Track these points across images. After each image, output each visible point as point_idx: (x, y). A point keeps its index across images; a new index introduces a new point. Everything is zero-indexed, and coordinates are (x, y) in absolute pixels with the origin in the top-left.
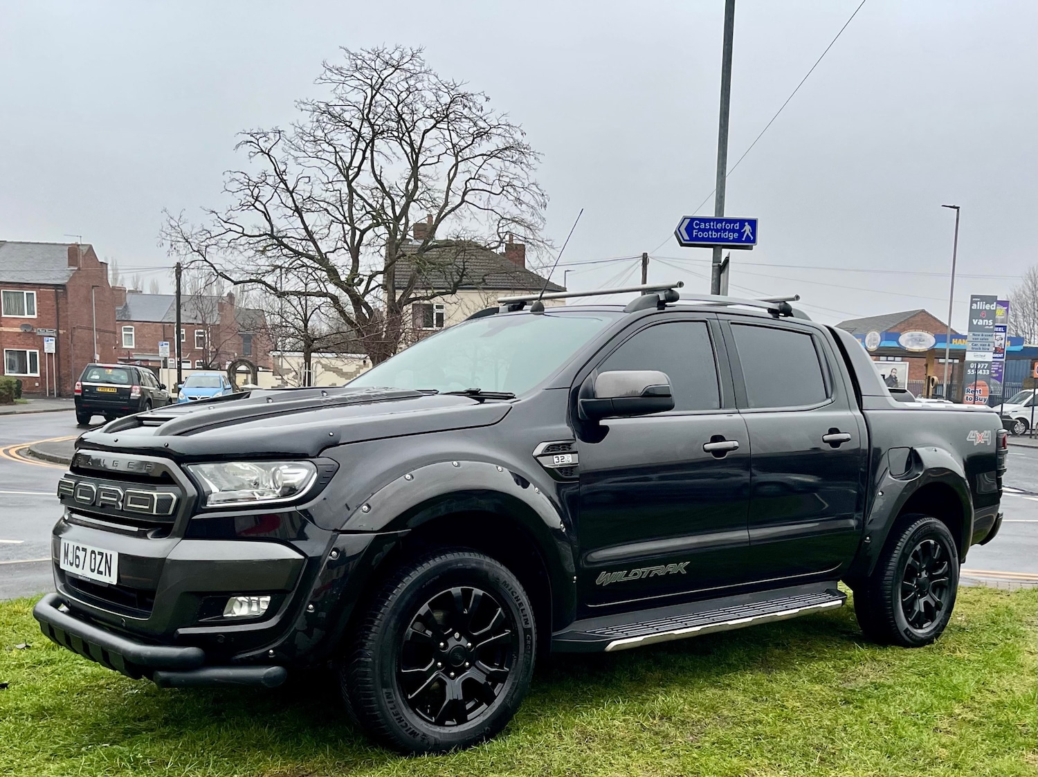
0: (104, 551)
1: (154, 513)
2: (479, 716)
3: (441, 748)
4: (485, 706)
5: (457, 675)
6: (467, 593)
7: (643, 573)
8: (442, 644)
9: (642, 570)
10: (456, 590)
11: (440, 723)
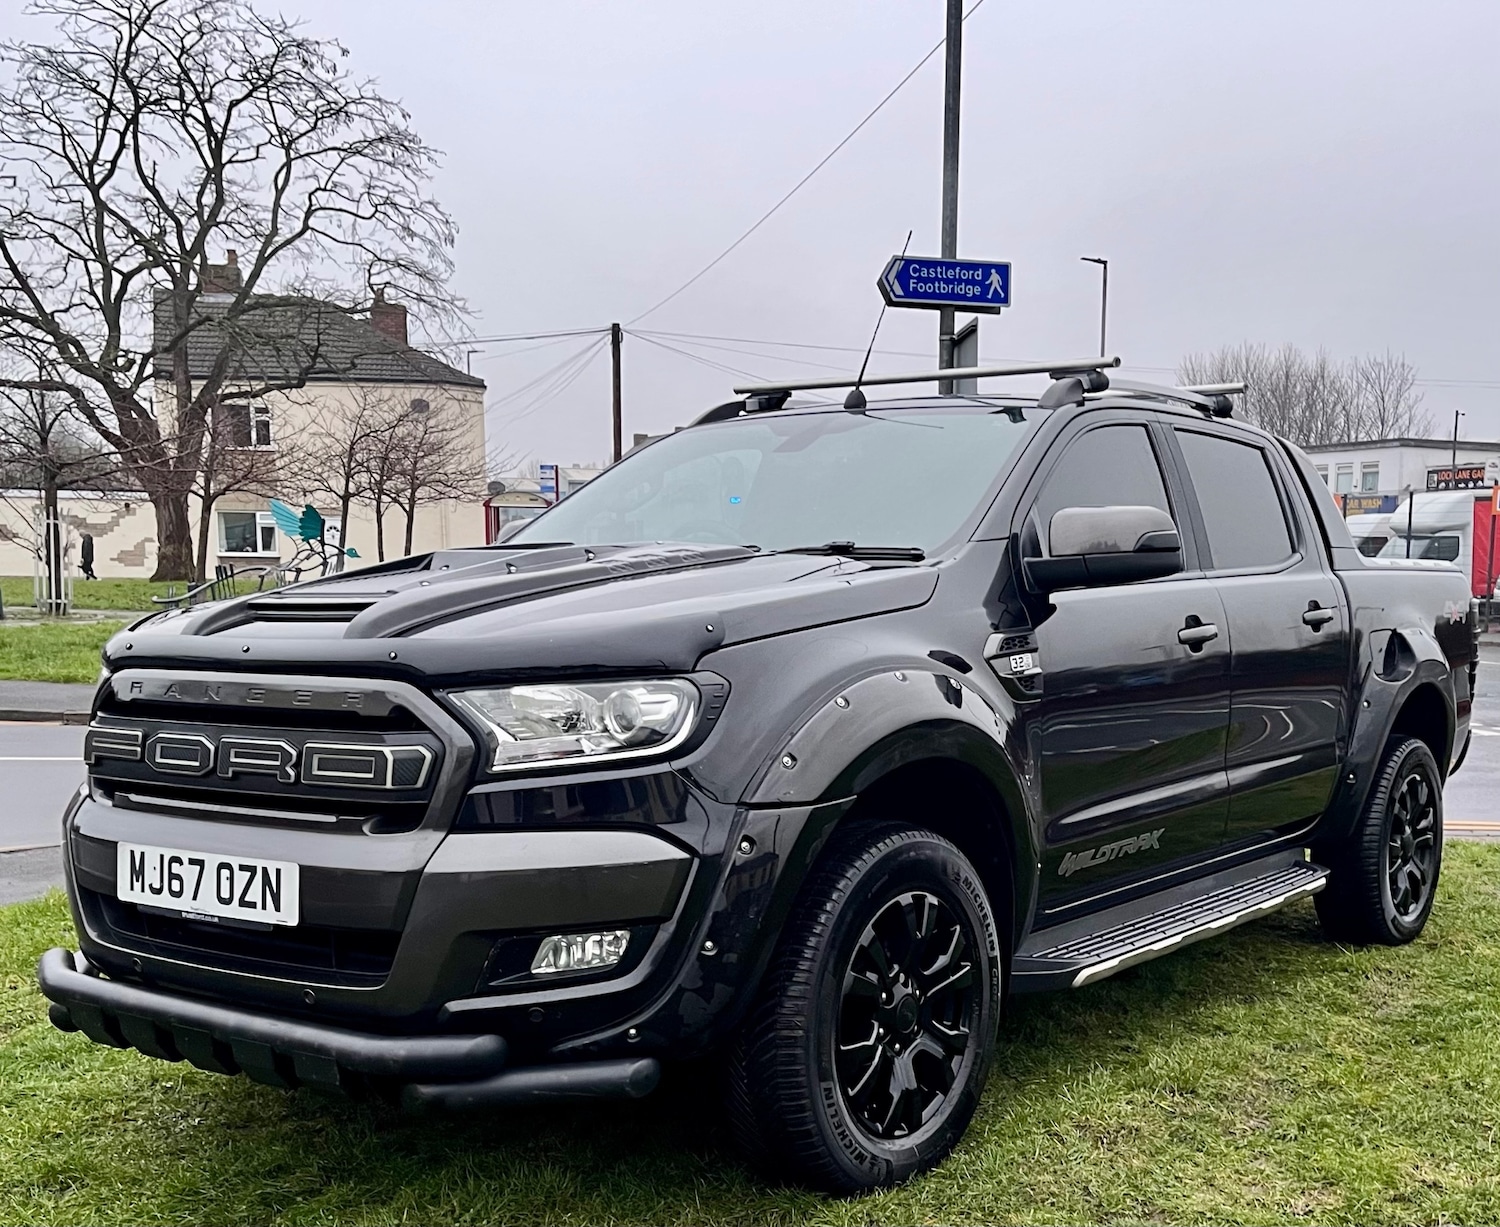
0: (259, 864)
1: (389, 785)
2: (935, 1115)
3: (894, 1177)
4: (940, 1096)
5: (904, 1047)
6: (919, 901)
7: (1113, 850)
8: (884, 995)
9: (1113, 845)
10: (906, 899)
11: (888, 1135)
